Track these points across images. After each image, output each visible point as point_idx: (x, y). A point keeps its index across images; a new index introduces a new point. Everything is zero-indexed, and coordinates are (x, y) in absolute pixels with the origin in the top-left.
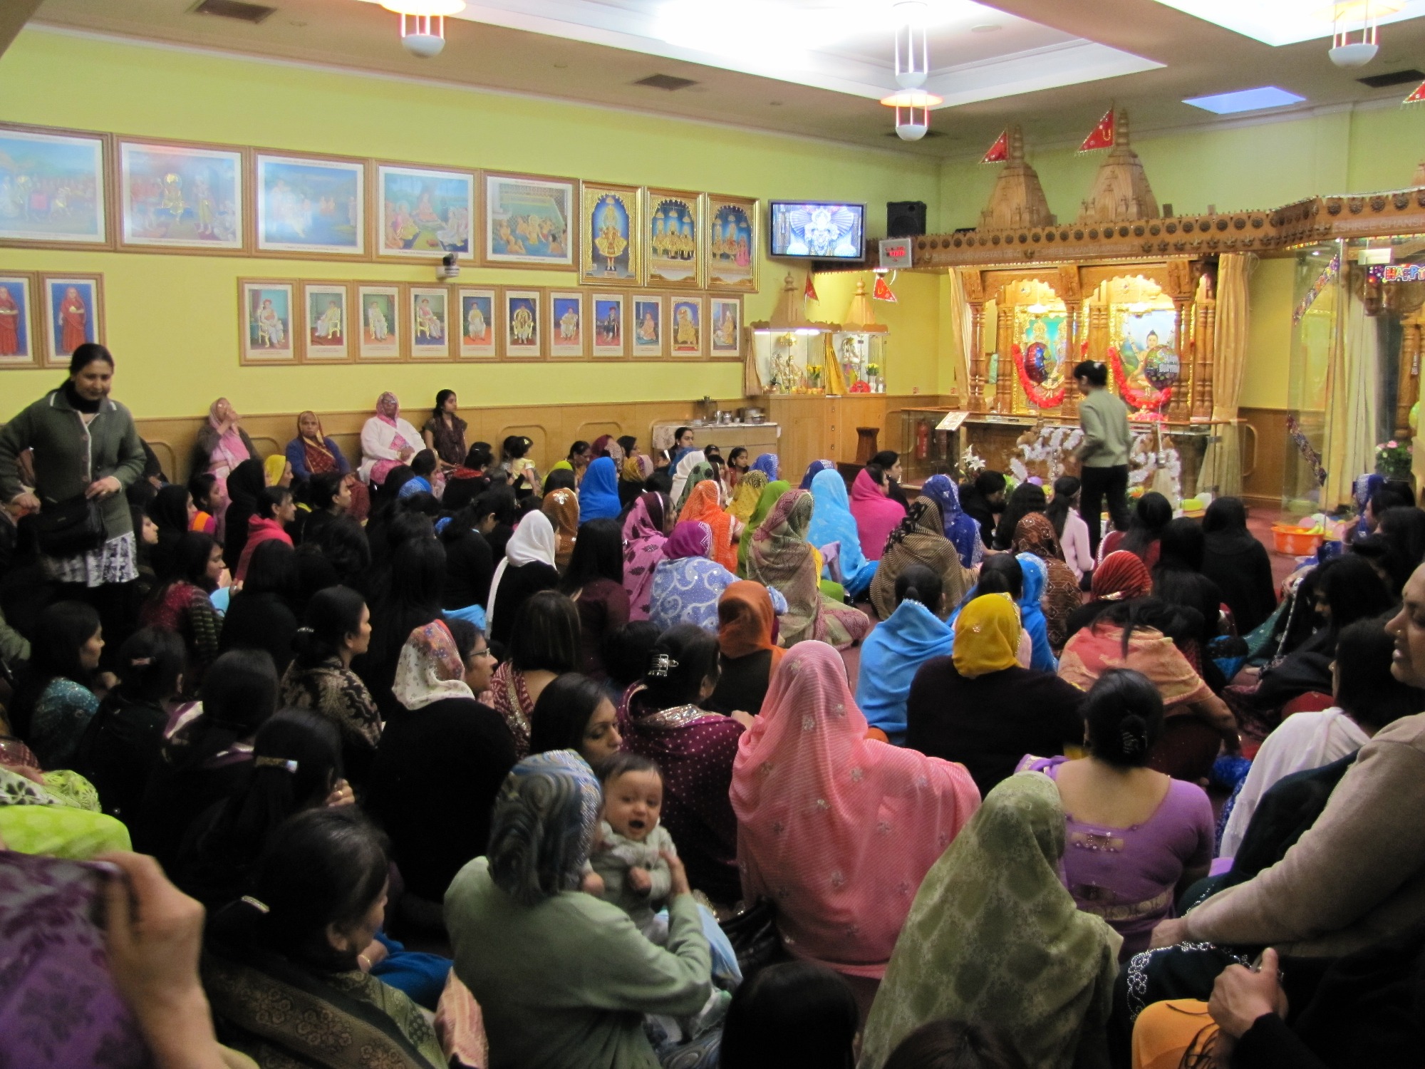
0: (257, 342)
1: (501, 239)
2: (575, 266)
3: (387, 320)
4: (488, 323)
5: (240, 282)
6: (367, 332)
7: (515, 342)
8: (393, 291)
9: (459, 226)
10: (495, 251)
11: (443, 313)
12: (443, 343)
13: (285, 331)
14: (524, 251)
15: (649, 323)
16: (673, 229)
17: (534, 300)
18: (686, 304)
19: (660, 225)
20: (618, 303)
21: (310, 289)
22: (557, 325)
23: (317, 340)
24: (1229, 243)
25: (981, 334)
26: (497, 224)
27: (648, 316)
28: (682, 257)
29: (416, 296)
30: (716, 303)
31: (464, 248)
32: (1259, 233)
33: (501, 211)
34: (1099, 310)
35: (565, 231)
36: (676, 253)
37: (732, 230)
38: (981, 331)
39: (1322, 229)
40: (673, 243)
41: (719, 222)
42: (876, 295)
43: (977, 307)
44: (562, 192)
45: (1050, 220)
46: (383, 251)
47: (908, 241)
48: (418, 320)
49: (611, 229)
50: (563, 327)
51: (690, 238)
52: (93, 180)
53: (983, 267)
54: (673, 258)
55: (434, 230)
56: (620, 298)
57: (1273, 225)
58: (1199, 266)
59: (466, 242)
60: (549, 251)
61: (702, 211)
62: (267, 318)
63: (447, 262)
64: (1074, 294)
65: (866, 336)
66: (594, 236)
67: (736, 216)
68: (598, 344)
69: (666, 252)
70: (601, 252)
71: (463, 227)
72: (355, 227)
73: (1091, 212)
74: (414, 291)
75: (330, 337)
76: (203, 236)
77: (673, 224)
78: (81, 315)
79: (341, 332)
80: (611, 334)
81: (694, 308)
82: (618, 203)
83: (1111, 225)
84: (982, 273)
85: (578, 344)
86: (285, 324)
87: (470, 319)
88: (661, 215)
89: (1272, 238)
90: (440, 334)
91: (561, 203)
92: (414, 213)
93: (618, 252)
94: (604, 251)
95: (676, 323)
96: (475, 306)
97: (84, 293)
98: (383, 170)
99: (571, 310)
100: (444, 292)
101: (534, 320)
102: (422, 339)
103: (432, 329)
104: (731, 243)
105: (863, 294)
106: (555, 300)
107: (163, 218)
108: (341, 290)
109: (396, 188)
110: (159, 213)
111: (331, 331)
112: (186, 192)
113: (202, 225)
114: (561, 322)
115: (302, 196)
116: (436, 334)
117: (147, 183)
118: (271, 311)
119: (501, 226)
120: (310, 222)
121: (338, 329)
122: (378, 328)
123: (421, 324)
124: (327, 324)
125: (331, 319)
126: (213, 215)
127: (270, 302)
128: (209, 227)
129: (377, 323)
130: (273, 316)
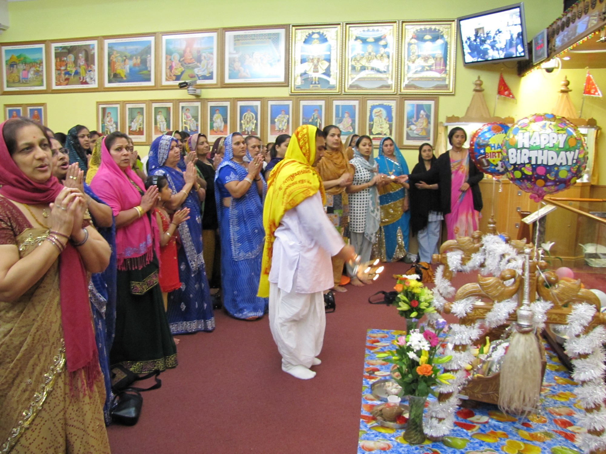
2: (286, 83)
3: (166, 121)
4: (225, 122)
5: (98, 104)
6: (156, 128)
8: (170, 105)
9: (207, 65)
11: (198, 116)
17: (257, 106)
18: (381, 106)
20: (321, 106)
21: (128, 106)
22: (273, 122)
27: (346, 115)
29: (183, 107)
30: (410, 104)
33: (235, 52)
35: (279, 61)
42: (585, 91)
46: (165, 83)
48: (184, 121)
55: (193, 68)
56: (322, 103)
59: (212, 73)
62: (109, 122)
66: (302, 62)
67: (432, 36)
71: (210, 64)
72: (150, 71)
74: (182, 104)
79: (143, 128)
81: (388, 109)
86: (116, 123)
87: (214, 119)
88: (359, 42)
92: (182, 59)
98: (165, 38)
101: (256, 119)
105: (565, 92)
106: (271, 106)
107: (67, 76)
108: (143, 106)
109: (171, 47)
111: (138, 127)
112: (75, 62)
113: (82, 78)
114: (276, 120)
115: (125, 58)
116: (194, 129)
117: (61, 60)
118: (111, 118)
119: (234, 61)
120: (128, 71)
121: (142, 126)
122: (162, 126)
123: (185, 123)
124: (136, 124)
125: (138, 122)
126: (86, 73)
127: (110, 113)
128: (85, 78)
129: (161, 123)
130: (112, 121)
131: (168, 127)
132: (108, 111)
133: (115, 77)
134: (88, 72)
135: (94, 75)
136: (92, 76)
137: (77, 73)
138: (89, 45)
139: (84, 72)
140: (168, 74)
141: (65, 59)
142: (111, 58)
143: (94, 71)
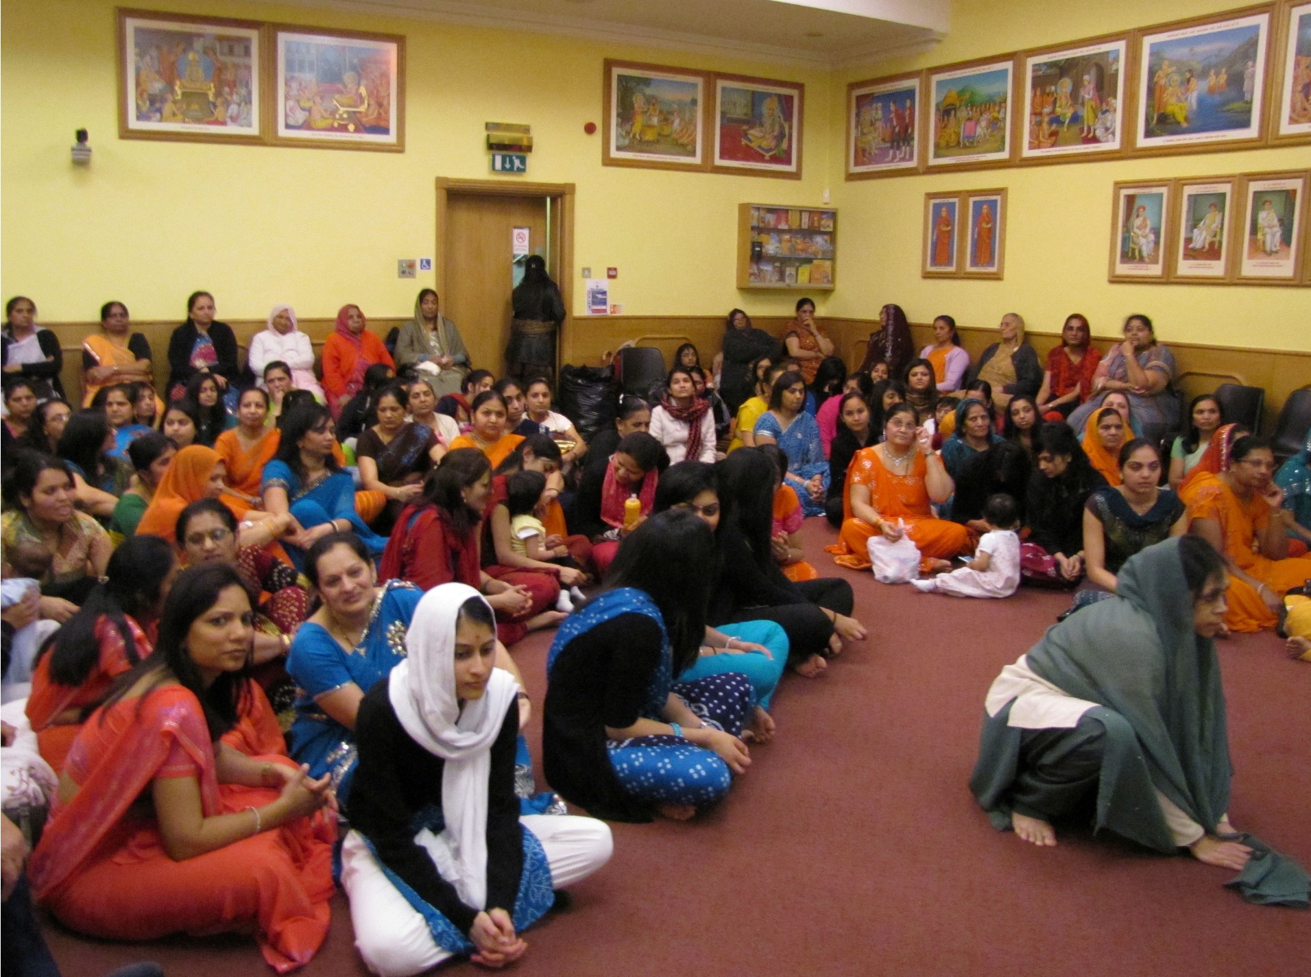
3: (1282, 226)
5: (1119, 186)
6: (1254, 243)
8: (1296, 185)
13: (1157, 243)
21: (1188, 190)
23: (1191, 254)
46: (1287, 129)
62: (1138, 228)
72: (1250, 103)
75: (1206, 249)
78: (990, 231)
79: (1220, 243)
86: (1157, 232)
98: (1297, 12)
107: (1054, 127)
108: (1226, 188)
110: (1051, 122)
111: (1209, 240)
112: (1075, 95)
113: (1086, 128)
115: (1188, 75)
117: (1043, 93)
118: (1145, 220)
120: (1194, 106)
121: (1217, 239)
122: (1268, 238)
124: (1204, 234)
125: (1209, 227)
126: (1096, 117)
127: (1144, 208)
128: (1092, 128)
129: (1267, 230)
130: (1146, 226)
131: (1286, 240)
132: (1138, 203)
133: (1161, 123)
134: (1100, 116)
135: (1114, 121)
136: (1108, 124)
137: (1076, 119)
138: (1108, 53)
139: (1091, 115)
140: (1299, 106)
141: (1053, 88)
142: (1156, 79)
143: (1115, 110)
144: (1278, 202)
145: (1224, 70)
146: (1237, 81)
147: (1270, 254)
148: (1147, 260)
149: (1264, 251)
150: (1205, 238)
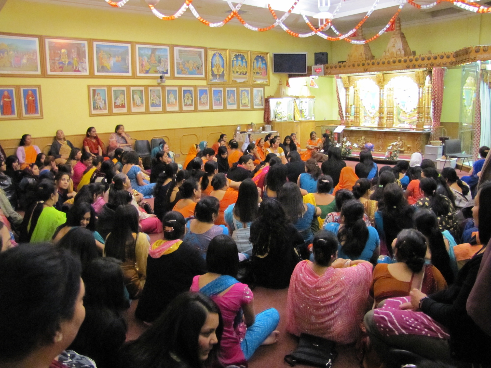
0: (95, 108)
1: (180, 69)
2: (206, 78)
3: (140, 99)
4: (176, 99)
5: (89, 87)
7: (185, 105)
8: (143, 88)
9: (165, 65)
10: (177, 73)
11: (160, 96)
12: (160, 106)
13: (105, 104)
14: (188, 73)
15: (232, 98)
16: (239, 64)
17: (192, 90)
18: (245, 90)
19: (235, 62)
20: (221, 90)
21: (113, 89)
22: (200, 99)
23: (117, 107)
24: (438, 64)
25: (348, 99)
26: (178, 64)
27: (232, 95)
28: (243, 74)
29: (151, 90)
30: (255, 90)
31: (167, 73)
32: (449, 60)
33: (179, 59)
34: (390, 89)
35: (202, 66)
36: (241, 72)
37: (260, 64)
38: (348, 97)
39: (473, 58)
40: (240, 69)
41: (255, 61)
42: (311, 85)
43: (347, 89)
44: (201, 52)
45: (373, 57)
46: (139, 74)
47: (322, 66)
48: (152, 98)
49: (218, 64)
50: (202, 100)
51: (245, 67)
52: (36, 52)
53: (349, 75)
54: (240, 74)
55: (157, 66)
56: (222, 89)
57: (454, 57)
58: (426, 72)
59: (167, 70)
60: (197, 73)
61: (249, 58)
62: (98, 99)
63: (161, 77)
64: (381, 83)
65: (308, 100)
66: (212, 67)
67: (261, 59)
68: (214, 105)
69: (237, 72)
70: (215, 73)
72: (128, 66)
73: (388, 54)
74: (150, 88)
75: (121, 105)
76: (75, 71)
77: (240, 62)
78: (34, 100)
79: (125, 103)
80: (219, 102)
81: (247, 91)
82: (220, 55)
83: (395, 59)
84: (348, 77)
85: (207, 105)
86: (105, 101)
87: (169, 97)
88: (235, 59)
89: (454, 62)
90: (159, 103)
91: (200, 56)
92: (149, 61)
93: (221, 73)
94: (216, 73)
95: (241, 97)
96: (171, 93)
97: (34, 92)
98: (138, 46)
99: (205, 93)
100: (160, 88)
101: (192, 97)
102: (153, 105)
103: (156, 101)
104: (260, 68)
105: (306, 85)
106: (199, 90)
107: (61, 65)
108: (124, 89)
109: (142, 52)
110: (59, 63)
111: (121, 103)
113: (75, 67)
114: (201, 98)
116: (158, 103)
117: (55, 53)
118: (100, 97)
119: (179, 64)
120: (112, 65)
121: (123, 102)
122: (138, 102)
123: (152, 100)
125: (121, 99)
126: (79, 64)
127: (99, 93)
128: (77, 67)
129: (137, 100)
130: (101, 99)
131: (142, 102)
132: (97, 92)
133: (102, 68)
134: (80, 63)
136: (84, 67)
138: (81, 44)
139: (76, 63)
140: (141, 69)
142: (99, 55)
143: (86, 63)
144: (139, 93)
145: (120, 56)
146: (124, 60)
147: (138, 106)
148: (102, 109)
149: (137, 105)
150: (120, 102)
